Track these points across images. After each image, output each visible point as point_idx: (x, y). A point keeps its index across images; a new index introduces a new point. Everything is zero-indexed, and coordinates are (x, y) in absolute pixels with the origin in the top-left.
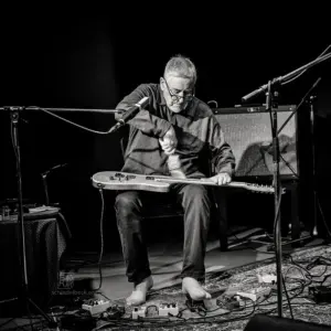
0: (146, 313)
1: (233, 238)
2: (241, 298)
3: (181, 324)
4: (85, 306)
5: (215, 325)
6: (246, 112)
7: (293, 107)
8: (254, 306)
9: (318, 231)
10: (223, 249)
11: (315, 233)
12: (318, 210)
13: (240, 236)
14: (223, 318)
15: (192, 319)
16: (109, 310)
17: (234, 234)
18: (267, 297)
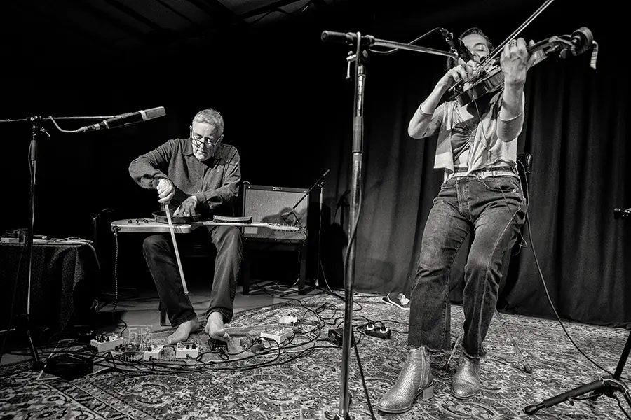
0: (163, 353)
1: (255, 285)
2: (265, 338)
3: (199, 370)
4: (94, 343)
5: (238, 373)
6: (272, 190)
7: (307, 190)
8: (280, 349)
9: (319, 283)
10: (246, 293)
11: (317, 285)
12: (320, 269)
13: (260, 285)
14: (247, 363)
15: (212, 363)
16: (117, 349)
17: (256, 283)
18: (290, 338)
